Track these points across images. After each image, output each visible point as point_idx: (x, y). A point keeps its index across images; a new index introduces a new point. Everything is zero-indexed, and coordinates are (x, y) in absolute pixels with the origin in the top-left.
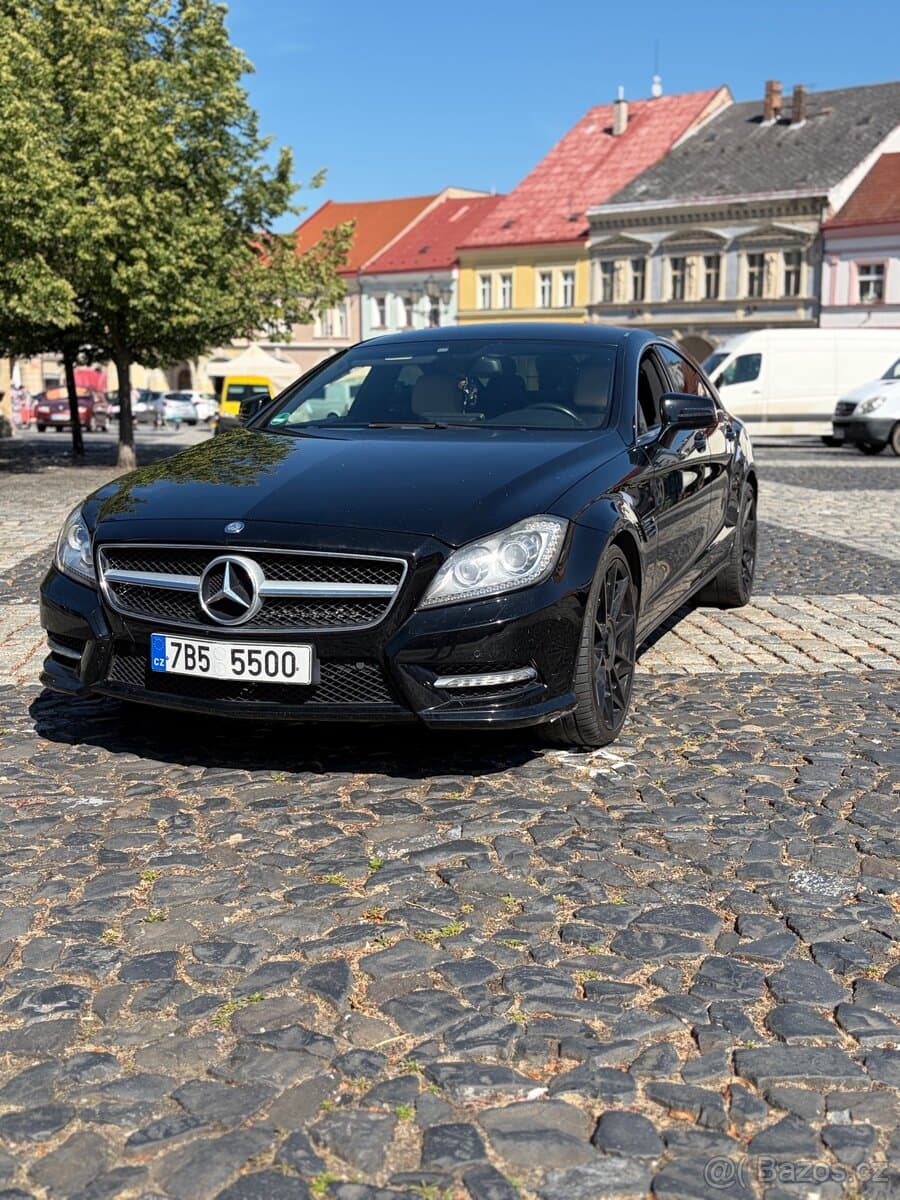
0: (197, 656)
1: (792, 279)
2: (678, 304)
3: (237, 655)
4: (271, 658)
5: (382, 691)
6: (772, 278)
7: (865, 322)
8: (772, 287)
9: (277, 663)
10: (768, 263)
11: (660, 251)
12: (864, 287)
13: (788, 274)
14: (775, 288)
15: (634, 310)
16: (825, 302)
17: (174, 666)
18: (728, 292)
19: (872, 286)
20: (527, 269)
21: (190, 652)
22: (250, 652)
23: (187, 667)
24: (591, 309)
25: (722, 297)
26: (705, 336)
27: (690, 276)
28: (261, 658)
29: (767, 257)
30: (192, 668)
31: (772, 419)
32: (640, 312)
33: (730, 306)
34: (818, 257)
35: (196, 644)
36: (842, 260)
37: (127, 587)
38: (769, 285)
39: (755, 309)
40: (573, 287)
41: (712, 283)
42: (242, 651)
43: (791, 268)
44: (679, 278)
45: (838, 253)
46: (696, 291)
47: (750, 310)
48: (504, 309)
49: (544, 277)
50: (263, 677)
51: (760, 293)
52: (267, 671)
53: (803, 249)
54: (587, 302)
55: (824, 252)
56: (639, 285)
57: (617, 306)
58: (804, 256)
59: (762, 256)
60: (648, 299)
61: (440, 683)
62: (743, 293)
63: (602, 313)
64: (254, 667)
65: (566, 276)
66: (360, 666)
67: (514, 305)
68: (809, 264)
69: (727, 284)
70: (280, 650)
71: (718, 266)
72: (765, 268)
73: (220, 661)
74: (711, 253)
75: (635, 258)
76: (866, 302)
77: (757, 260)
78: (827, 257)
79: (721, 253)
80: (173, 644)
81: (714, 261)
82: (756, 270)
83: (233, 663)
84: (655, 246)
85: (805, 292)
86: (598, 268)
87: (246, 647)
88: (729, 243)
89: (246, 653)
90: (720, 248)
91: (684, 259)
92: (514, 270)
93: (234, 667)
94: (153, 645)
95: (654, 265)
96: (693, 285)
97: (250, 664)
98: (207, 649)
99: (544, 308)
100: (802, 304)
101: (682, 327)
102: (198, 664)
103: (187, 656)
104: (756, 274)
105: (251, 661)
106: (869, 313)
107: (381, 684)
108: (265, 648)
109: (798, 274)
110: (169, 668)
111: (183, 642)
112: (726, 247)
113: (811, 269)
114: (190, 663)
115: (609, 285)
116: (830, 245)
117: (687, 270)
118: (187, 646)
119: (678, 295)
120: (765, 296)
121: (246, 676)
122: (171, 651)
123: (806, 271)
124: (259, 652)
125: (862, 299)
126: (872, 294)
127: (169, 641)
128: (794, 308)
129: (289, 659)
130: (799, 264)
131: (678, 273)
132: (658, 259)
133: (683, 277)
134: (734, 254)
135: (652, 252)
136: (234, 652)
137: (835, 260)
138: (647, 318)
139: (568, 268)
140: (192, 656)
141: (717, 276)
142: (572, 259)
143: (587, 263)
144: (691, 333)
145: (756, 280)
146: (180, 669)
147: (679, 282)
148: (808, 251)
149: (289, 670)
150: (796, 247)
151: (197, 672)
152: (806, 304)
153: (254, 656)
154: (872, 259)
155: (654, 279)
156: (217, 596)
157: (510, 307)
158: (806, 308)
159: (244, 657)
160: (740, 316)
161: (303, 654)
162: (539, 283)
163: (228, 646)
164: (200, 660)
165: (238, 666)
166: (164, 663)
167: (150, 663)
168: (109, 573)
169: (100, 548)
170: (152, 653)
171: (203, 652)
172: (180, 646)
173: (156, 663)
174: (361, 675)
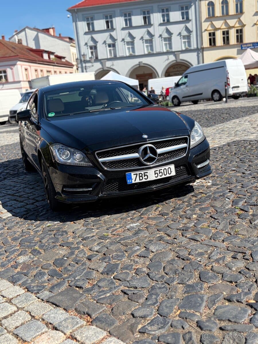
0: (143, 176)
4: (165, 170)
5: (186, 173)
7: (2, 88)
9: (166, 171)
17: (135, 181)
21: (141, 175)
22: (159, 170)
23: (140, 180)
28: (162, 171)
30: (142, 180)
35: (143, 172)
42: (157, 171)
50: (164, 176)
52: (164, 174)
61: (199, 166)
66: (182, 167)
70: (167, 167)
73: (152, 175)
80: (134, 174)
83: (155, 174)
87: (158, 169)
93: (155, 176)
94: (127, 177)
97: (160, 174)
98: (147, 173)
103: (140, 177)
105: (160, 173)
106: (3, 85)
107: (186, 171)
108: (163, 168)
110: (133, 182)
111: (138, 173)
114: (141, 178)
118: (139, 174)
121: (159, 177)
122: (133, 177)
124: (162, 170)
127: (132, 174)
129: (169, 169)
136: (155, 171)
140: (142, 176)
146: (138, 181)
149: (170, 173)
151: (144, 180)
153: (160, 171)
156: (146, 158)
159: (158, 172)
161: (172, 167)
163: (153, 170)
164: (144, 177)
165: (156, 175)
166: (132, 181)
167: (126, 182)
168: (100, 160)
169: (96, 153)
170: (127, 179)
171: (145, 174)
172: (137, 174)
173: (129, 182)
174: (181, 170)
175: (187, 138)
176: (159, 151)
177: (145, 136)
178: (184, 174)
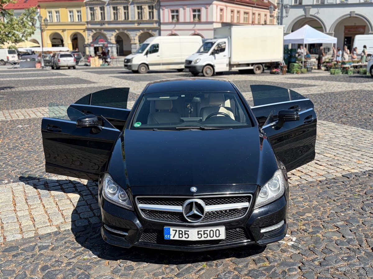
0: (183, 234)
1: (151, 14)
2: (116, 21)
3: (199, 232)
4: (212, 232)
5: (243, 236)
6: (145, 13)
7: (174, 28)
8: (145, 17)
10: (143, 9)
11: (109, 4)
12: (173, 17)
13: (150, 12)
14: (146, 17)
15: (102, 23)
16: (162, 21)
17: (174, 237)
18: (132, 18)
19: (175, 17)
20: (64, 9)
21: (181, 232)
22: (204, 231)
23: (179, 237)
24: (88, 23)
25: (130, 19)
26: (126, 32)
27: (119, 12)
28: (208, 232)
29: (143, 7)
30: (182, 237)
31: (164, 64)
32: (104, 24)
33: (133, 22)
34: (158, 7)
35: (183, 230)
36: (166, 8)
37: (148, 210)
38: (144, 16)
39: (141, 23)
40: (81, 15)
41: (127, 15)
42: (201, 231)
43: (151, 10)
44: (116, 13)
45: (164, 6)
46: (122, 17)
47: (139, 24)
48: (57, 22)
49: (70, 12)
50: (209, 238)
51: (142, 18)
52: (210, 236)
53: (154, 5)
54: (86, 20)
55: (160, 6)
56: (103, 15)
57: (96, 22)
58: (154, 7)
59: (141, 7)
60: (106, 20)
61: (263, 231)
62: (136, 18)
63: (91, 24)
64: (206, 235)
65: (78, 12)
66: (238, 229)
67: (61, 21)
68: (156, 9)
69: (131, 15)
70: (214, 229)
71: (128, 10)
72: (143, 10)
73: (193, 235)
74: (125, 5)
75: (101, 6)
76: (174, 22)
77: (140, 8)
78: (161, 7)
79: (129, 5)
80: (173, 230)
81: (126, 8)
82: (140, 11)
83: (198, 235)
84: (107, 3)
85: (156, 18)
86: (88, 9)
87: (202, 229)
88: (131, 2)
89: (203, 231)
90: (128, 3)
91: (117, 7)
92: (60, 9)
93: (198, 236)
94: (165, 231)
95: (107, 8)
96: (120, 15)
97: (204, 235)
98: (188, 231)
99: (71, 22)
100: (155, 22)
101: (118, 29)
102: (184, 236)
103: (179, 234)
104: (140, 12)
106: (175, 25)
107: (243, 234)
108: (209, 229)
109: (153, 12)
110: (172, 238)
111: (178, 229)
112: (130, 3)
113: (157, 11)
114: (181, 236)
115: (93, 15)
116: (162, 4)
117: (118, 11)
118: (179, 231)
119: (116, 19)
120: (143, 19)
121: (203, 239)
122: (172, 233)
123: (155, 12)
125: (172, 21)
126: (175, 19)
127: (171, 229)
128: (152, 23)
129: (217, 232)
130: (153, 9)
131: (115, 11)
132: (108, 7)
133: (117, 13)
134: (132, 6)
135: (106, 4)
136: (198, 232)
137: (164, 8)
138: (106, 26)
139: (78, 9)
140: (182, 234)
141: (128, 13)
142: (80, 6)
143: (85, 8)
144: (121, 31)
145: (140, 14)
146: (177, 238)
147: (116, 14)
148: (155, 5)
149: (218, 235)
150: (152, 4)
151: (184, 239)
152: (156, 22)
153: (205, 232)
154: (175, 8)
155: (108, 13)
156: (190, 214)
157: (60, 22)
158: (156, 23)
159: (202, 233)
160: (136, 26)
161: (222, 229)
162: (69, 14)
163: (196, 230)
164: (185, 235)
165: (200, 236)
166: (170, 236)
167: (163, 237)
168: (140, 206)
169: (137, 197)
170: (165, 233)
171: (186, 232)
172: (176, 231)
173: (166, 237)
174: (237, 232)
175: (250, 196)
176: (208, 208)
177: (194, 189)
178: (242, 237)
